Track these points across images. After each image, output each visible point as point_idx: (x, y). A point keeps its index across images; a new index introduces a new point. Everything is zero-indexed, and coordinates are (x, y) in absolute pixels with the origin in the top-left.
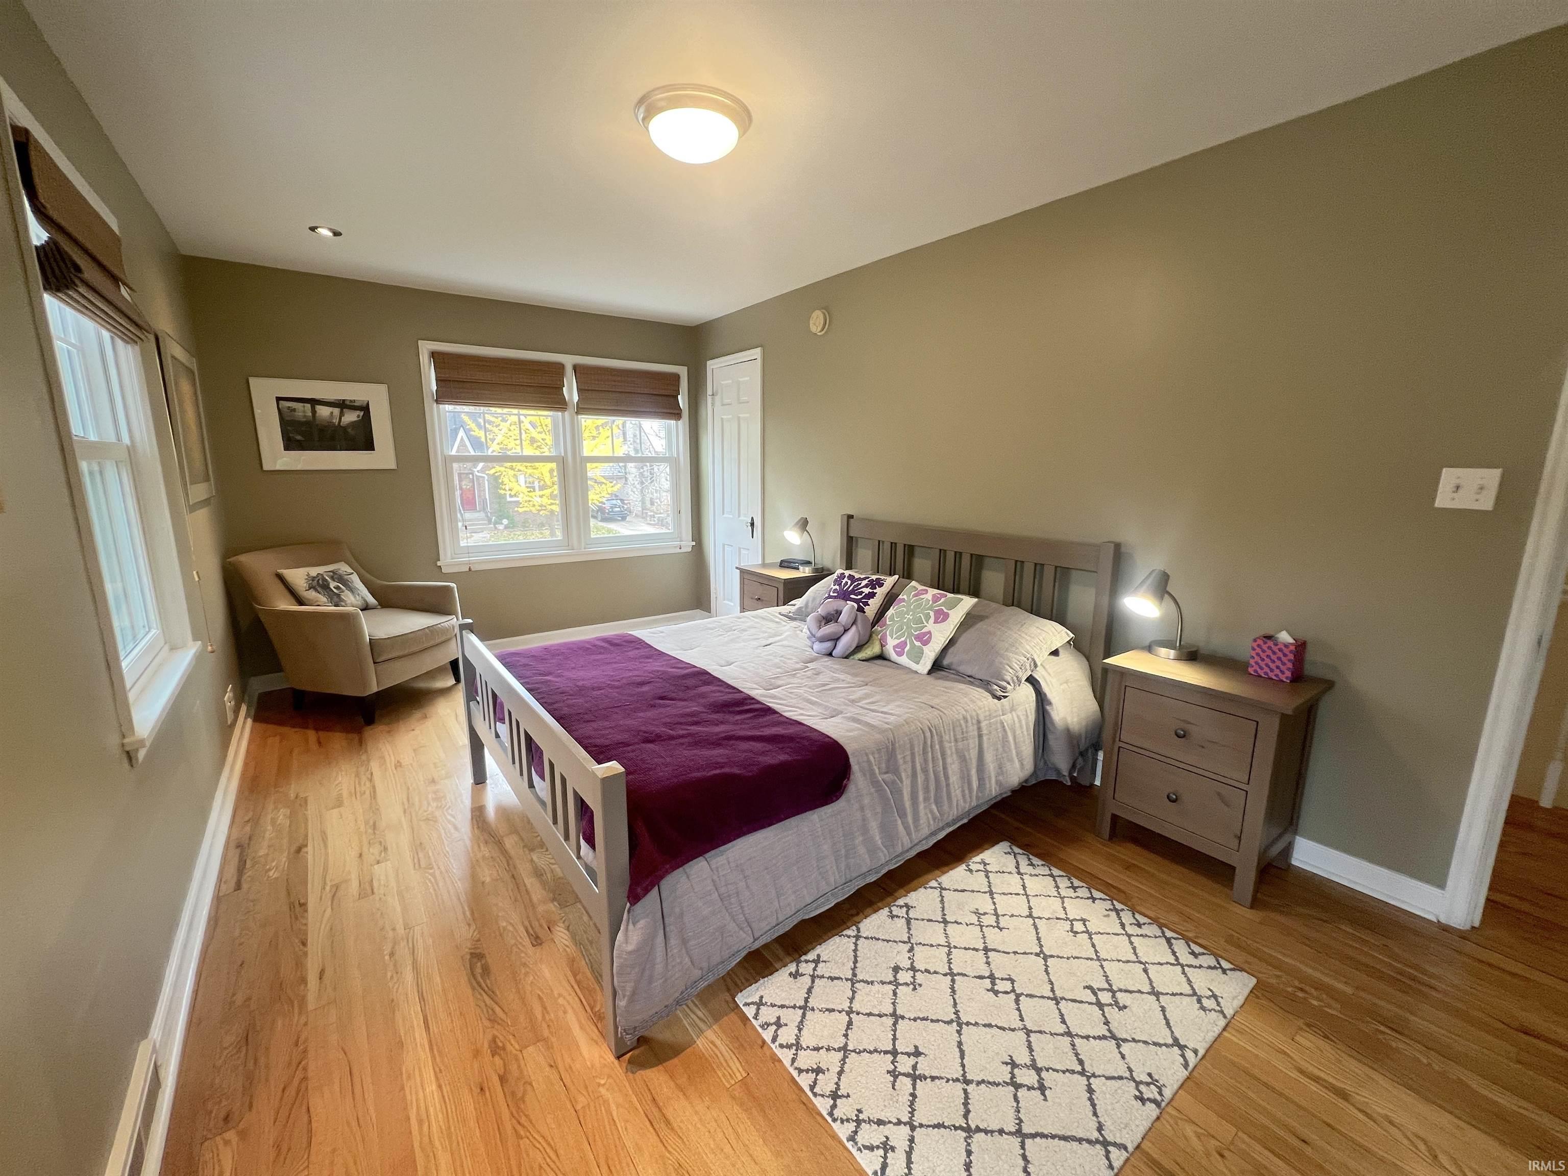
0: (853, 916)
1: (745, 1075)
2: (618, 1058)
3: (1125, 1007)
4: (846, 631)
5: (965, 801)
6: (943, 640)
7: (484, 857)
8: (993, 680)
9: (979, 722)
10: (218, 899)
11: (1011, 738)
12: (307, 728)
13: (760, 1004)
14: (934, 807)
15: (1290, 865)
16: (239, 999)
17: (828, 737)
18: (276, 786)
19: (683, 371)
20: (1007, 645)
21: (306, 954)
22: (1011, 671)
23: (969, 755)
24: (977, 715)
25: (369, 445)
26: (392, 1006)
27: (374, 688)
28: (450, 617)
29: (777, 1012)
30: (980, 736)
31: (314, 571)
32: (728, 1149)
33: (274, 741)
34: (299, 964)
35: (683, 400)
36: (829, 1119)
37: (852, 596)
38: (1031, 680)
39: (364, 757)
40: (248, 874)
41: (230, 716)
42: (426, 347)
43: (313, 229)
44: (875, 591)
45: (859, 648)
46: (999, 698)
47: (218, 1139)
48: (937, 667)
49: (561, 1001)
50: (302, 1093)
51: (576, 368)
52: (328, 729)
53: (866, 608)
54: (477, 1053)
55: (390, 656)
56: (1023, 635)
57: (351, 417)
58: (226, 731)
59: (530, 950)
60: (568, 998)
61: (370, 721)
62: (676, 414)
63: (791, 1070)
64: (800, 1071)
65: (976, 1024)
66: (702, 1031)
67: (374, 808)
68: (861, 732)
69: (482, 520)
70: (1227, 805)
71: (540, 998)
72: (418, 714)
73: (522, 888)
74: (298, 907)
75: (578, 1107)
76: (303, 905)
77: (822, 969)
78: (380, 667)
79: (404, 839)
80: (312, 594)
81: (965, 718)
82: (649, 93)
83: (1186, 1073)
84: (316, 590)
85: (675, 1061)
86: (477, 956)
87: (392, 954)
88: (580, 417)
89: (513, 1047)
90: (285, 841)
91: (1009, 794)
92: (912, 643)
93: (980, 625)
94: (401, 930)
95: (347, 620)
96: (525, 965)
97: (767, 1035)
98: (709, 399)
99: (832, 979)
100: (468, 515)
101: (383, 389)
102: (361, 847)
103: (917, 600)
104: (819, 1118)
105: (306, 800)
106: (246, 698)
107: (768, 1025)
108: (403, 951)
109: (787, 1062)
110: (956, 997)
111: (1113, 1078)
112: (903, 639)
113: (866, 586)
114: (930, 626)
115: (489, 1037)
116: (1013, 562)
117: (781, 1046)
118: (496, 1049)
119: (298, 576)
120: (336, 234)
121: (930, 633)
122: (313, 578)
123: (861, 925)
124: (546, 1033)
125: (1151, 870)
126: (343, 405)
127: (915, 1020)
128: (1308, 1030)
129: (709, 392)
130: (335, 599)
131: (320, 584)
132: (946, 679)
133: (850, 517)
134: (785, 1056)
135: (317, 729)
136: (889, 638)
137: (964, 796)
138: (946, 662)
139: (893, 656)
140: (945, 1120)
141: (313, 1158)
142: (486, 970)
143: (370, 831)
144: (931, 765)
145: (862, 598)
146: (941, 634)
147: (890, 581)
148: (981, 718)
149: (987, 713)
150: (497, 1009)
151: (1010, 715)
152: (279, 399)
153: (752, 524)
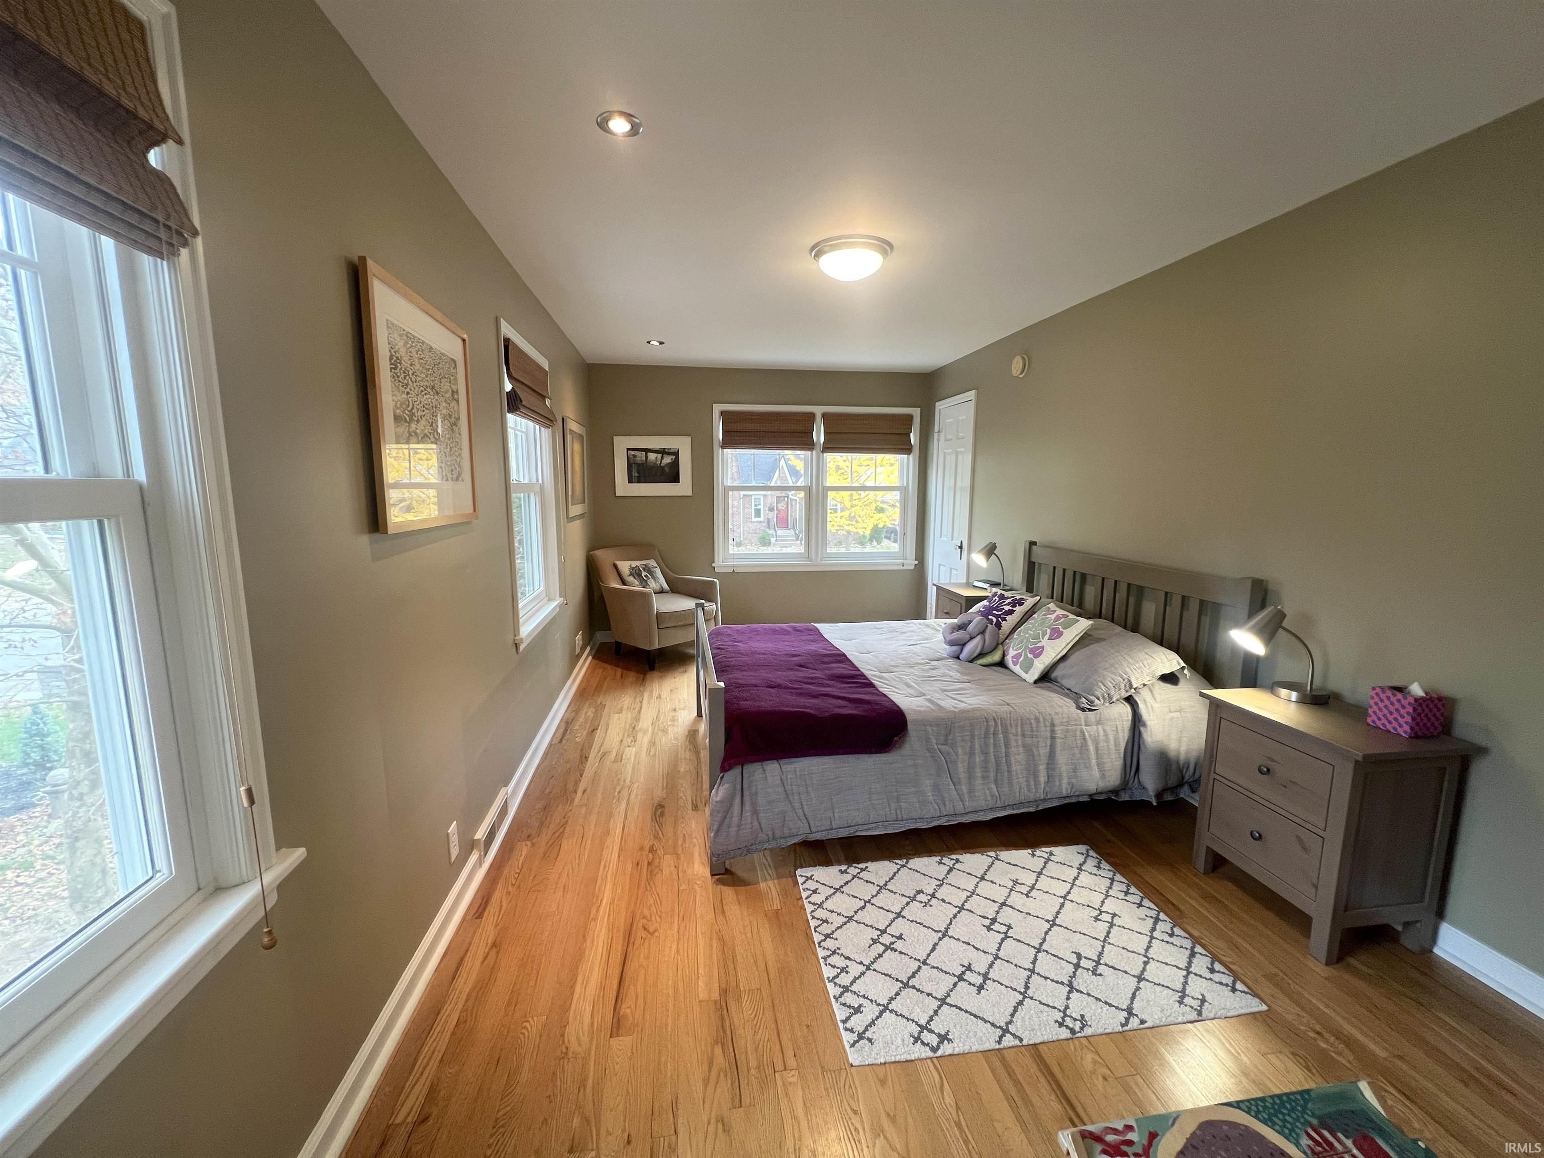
0: (910, 854)
1: (779, 908)
2: (712, 875)
3: (1100, 975)
4: (972, 638)
5: (1029, 790)
6: (1053, 655)
7: (685, 758)
8: (1084, 694)
9: (1053, 725)
10: (551, 745)
11: (1092, 748)
12: (618, 666)
13: (808, 878)
14: (993, 786)
15: (1431, 951)
16: (547, 791)
17: (898, 707)
18: (593, 695)
19: (916, 412)
20: (1107, 665)
21: (580, 780)
22: (1103, 687)
23: (1038, 751)
24: (1052, 719)
25: (675, 478)
26: (610, 816)
27: (656, 646)
28: (712, 604)
29: (818, 886)
30: (1053, 738)
31: (635, 564)
32: (749, 935)
33: (599, 672)
34: (577, 784)
35: (914, 438)
36: (817, 945)
37: (995, 612)
38: (1129, 700)
39: (642, 689)
40: (567, 736)
41: (578, 651)
42: (717, 408)
43: (648, 342)
44: (1014, 609)
45: (981, 655)
46: (1083, 710)
47: (524, 843)
48: (1045, 678)
49: (695, 840)
50: (561, 837)
51: (824, 416)
52: (628, 669)
53: (1004, 623)
54: (642, 848)
55: (667, 626)
56: (1127, 658)
57: (668, 460)
58: (574, 659)
59: (690, 812)
60: (700, 840)
61: (652, 668)
62: (906, 449)
63: (809, 915)
64: (814, 917)
65: (958, 939)
66: (766, 880)
67: (637, 719)
68: (927, 709)
69: (792, 536)
70: (1304, 849)
71: (684, 836)
72: (681, 670)
73: (700, 778)
74: (584, 758)
75: (681, 889)
76: (587, 758)
77: (863, 875)
78: (662, 632)
79: (646, 740)
80: (631, 579)
81: (1037, 720)
82: (818, 243)
83: (1120, 1029)
84: (634, 577)
85: (743, 888)
86: (661, 806)
87: (619, 792)
88: (825, 454)
89: (660, 852)
90: (588, 725)
91: (1086, 799)
92: (1026, 654)
93: (1095, 647)
94: (628, 781)
95: (645, 597)
96: (683, 818)
97: (804, 895)
98: (936, 435)
99: (867, 881)
100: (780, 532)
101: (688, 440)
102: (624, 737)
103: (1042, 619)
104: (812, 944)
105: (605, 705)
106: (591, 643)
107: (808, 889)
108: (625, 793)
109: (808, 911)
110: (954, 921)
111: (1044, 1004)
112: (1020, 651)
113: (1008, 604)
114: (1045, 642)
115: (651, 844)
116: (1163, 594)
117: (810, 902)
118: (652, 850)
119: (625, 566)
120: (661, 343)
121: (1043, 647)
122: (633, 568)
123: (911, 861)
124: (680, 851)
125: (1233, 907)
126: (663, 452)
127: (912, 921)
128: (1293, 1059)
129: (936, 429)
130: (644, 583)
131: (636, 573)
132: (1049, 689)
133: (1032, 543)
134: (809, 908)
135: (623, 668)
136: (1011, 649)
137: (1028, 786)
138: (1053, 675)
139: (1010, 664)
140: (894, 974)
141: (557, 863)
142: (662, 814)
143: (631, 730)
144: (992, 750)
145: (1002, 614)
146: (1052, 651)
147: (1030, 601)
148: (1057, 722)
149: (1065, 720)
150: (660, 833)
151: (1095, 727)
152: (628, 449)
153: (961, 547)
